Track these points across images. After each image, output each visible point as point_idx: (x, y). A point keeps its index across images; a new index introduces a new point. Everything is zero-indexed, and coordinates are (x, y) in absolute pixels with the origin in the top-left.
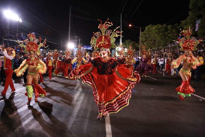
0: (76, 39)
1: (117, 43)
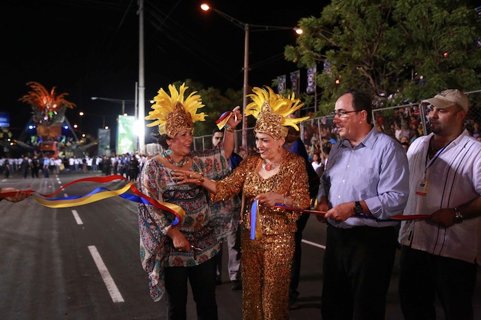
1: (124, 102)
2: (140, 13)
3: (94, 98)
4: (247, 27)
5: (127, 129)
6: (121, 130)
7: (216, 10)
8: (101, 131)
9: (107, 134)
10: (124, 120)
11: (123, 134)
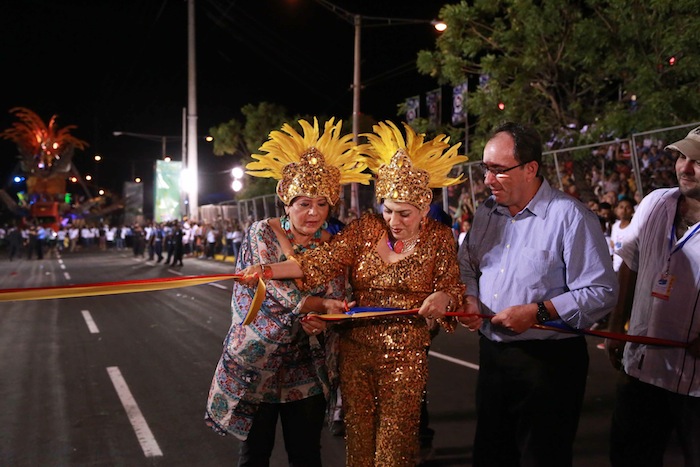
1: (164, 139)
3: (117, 134)
4: (357, 20)
5: (169, 181)
6: (161, 183)
8: (129, 185)
9: (138, 190)
10: (164, 167)
11: (164, 190)
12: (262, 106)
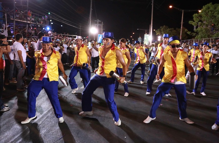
0: (98, 23)
1: (146, 30)
2: (152, 4)
3: (138, 29)
4: (183, 11)
5: (147, 38)
6: (145, 38)
7: (174, 7)
8: (139, 38)
9: (140, 39)
10: (146, 36)
11: (145, 40)
12: (164, 26)
